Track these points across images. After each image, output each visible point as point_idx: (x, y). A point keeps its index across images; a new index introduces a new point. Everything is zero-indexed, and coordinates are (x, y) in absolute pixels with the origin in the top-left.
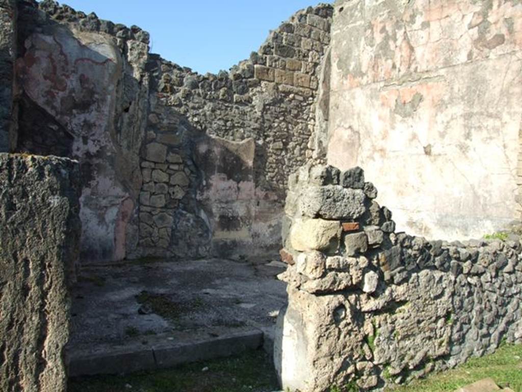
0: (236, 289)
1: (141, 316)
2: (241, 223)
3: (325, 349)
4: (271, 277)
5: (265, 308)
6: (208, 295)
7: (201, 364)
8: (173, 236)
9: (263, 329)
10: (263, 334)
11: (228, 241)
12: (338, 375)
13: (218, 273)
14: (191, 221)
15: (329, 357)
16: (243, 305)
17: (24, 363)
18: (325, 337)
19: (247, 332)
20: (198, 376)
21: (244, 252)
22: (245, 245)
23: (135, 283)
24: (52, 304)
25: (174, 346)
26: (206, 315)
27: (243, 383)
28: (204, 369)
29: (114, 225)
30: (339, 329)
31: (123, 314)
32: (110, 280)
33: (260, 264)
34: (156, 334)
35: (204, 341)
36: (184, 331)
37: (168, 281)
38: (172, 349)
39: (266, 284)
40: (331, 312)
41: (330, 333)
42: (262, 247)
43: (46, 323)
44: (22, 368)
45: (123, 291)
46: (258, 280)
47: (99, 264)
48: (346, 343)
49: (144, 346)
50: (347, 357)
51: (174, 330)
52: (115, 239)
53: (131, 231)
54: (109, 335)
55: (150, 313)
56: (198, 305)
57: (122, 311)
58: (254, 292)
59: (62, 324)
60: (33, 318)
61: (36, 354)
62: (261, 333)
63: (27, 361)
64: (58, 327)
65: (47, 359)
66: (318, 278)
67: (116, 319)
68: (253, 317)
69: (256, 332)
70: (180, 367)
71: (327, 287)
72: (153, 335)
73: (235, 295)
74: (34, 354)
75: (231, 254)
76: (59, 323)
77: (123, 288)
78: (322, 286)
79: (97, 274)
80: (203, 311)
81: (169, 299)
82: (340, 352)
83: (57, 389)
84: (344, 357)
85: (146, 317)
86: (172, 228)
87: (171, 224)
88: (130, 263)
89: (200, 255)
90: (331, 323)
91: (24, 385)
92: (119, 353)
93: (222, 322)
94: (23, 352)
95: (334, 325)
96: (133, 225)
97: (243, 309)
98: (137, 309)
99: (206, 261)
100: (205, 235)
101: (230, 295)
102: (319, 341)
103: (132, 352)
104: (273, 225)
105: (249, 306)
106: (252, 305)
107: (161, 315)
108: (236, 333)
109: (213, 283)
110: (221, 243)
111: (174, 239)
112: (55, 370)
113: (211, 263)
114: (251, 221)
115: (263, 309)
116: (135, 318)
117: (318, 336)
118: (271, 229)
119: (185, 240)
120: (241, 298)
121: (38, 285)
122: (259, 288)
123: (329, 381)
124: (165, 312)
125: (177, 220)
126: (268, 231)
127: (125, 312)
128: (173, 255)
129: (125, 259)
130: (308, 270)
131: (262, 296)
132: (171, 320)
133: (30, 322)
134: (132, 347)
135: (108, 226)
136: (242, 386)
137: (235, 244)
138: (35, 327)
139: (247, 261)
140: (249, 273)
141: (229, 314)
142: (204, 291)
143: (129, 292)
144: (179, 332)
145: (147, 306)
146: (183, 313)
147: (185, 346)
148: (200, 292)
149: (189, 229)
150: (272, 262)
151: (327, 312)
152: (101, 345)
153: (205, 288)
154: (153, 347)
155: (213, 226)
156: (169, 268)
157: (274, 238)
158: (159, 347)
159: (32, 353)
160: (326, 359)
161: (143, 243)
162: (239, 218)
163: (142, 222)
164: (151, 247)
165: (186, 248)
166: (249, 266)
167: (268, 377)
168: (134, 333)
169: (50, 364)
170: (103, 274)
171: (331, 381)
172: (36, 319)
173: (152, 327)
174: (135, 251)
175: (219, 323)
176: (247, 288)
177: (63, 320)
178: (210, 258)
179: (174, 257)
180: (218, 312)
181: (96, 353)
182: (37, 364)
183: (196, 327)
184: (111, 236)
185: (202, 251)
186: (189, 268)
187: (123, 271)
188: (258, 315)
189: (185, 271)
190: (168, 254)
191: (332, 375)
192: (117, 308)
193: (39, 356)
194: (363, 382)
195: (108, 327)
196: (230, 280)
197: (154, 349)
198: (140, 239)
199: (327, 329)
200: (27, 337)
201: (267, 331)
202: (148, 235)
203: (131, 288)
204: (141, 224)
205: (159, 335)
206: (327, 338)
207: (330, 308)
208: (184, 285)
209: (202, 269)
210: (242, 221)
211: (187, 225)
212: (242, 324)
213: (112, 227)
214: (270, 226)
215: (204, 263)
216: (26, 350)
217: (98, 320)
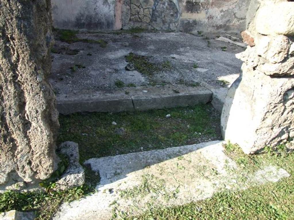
0: (194, 56)
1: (127, 72)
2: (201, 8)
3: (269, 122)
4: (219, 49)
5: (215, 73)
6: (174, 59)
7: (165, 111)
8: (153, 15)
9: (213, 90)
10: (212, 94)
11: (191, 20)
12: (274, 140)
13: (182, 43)
14: (166, 4)
15: (271, 128)
16: (199, 70)
17: (11, 123)
18: (271, 113)
19: (201, 92)
20: (163, 121)
21: (201, 29)
22: (202, 24)
23: (126, 46)
24: (24, 75)
25: (147, 97)
26: (172, 75)
27: (195, 130)
28: (167, 116)
29: (114, 5)
30: (285, 107)
31: (115, 70)
32: (111, 43)
33: (211, 38)
34: (135, 87)
35: (169, 96)
36: (155, 86)
37: (148, 47)
38: (146, 99)
39: (216, 54)
40: (282, 94)
41: (276, 110)
42: (214, 26)
43: (22, 92)
44: (11, 126)
45: (117, 52)
46: (210, 51)
47: (105, 32)
48: (287, 118)
49: (127, 96)
50: (285, 128)
51: (148, 84)
52: (115, 16)
53: (125, 10)
54: (104, 85)
55: (133, 70)
56: (167, 66)
57: (114, 67)
58: (207, 59)
59: (37, 94)
60: (9, 88)
61: (20, 117)
62: (211, 93)
63: (14, 122)
64: (34, 96)
65: (30, 120)
66: (279, 63)
67: (110, 72)
68: (206, 80)
69: (207, 92)
70: (151, 112)
71: (285, 71)
72: (134, 88)
73: (193, 61)
74: (18, 116)
75: (192, 30)
76: (33, 92)
77: (117, 50)
78: (280, 70)
79: (103, 39)
80: (170, 71)
81: (147, 60)
82: (280, 124)
83: (44, 142)
84: (282, 128)
85: (130, 73)
86: (152, 9)
87: (152, 6)
88: (124, 32)
89: (170, 29)
90: (280, 102)
91: (16, 138)
92: (109, 100)
93: (183, 81)
94: (8, 114)
95: (282, 104)
96: (126, 6)
97: (198, 72)
98: (125, 66)
99: (175, 34)
100: (175, 15)
101: (190, 61)
102: (265, 115)
103: (117, 100)
104: (224, 11)
105: (203, 70)
106: (205, 70)
107: (141, 72)
108: (193, 91)
109: (178, 50)
110: (186, 22)
111: (154, 17)
112: (39, 129)
113: (178, 35)
114: (208, 7)
115: (213, 74)
116: (123, 73)
117: (266, 111)
118: (222, 13)
119: (161, 18)
120: (197, 64)
121: (5, 58)
122: (210, 57)
123: (266, 143)
124: (143, 70)
125: (156, 3)
126: (220, 15)
127: (117, 68)
128: (153, 28)
129: (121, 29)
130: (270, 54)
131: (213, 63)
132: (147, 77)
133: (7, 91)
134: (119, 95)
135: (110, 6)
136: (194, 133)
137: (195, 22)
138: (13, 96)
139: (202, 36)
140: (203, 44)
141: (188, 76)
142: (172, 56)
143: (122, 53)
144: (151, 87)
145: (131, 65)
146: (155, 72)
147: (155, 98)
148: (169, 56)
149: (164, 10)
150: (220, 37)
151: (279, 93)
152: (97, 92)
153: (173, 54)
154: (133, 98)
155: (181, 9)
156: (149, 37)
157: (223, 20)
158: (136, 97)
159: (16, 115)
160: (268, 129)
161: (133, 19)
162: (200, 4)
163: (132, 4)
164: (138, 21)
165: (162, 24)
166: (204, 39)
167: (214, 127)
168: (120, 85)
169: (34, 124)
170: (107, 39)
171: (267, 143)
172: (11, 89)
173: (133, 81)
174: (128, 24)
175: (181, 82)
176: (202, 56)
177: (37, 90)
178: (177, 32)
179: (154, 29)
180: (181, 73)
181: (93, 98)
182: (23, 124)
183: (164, 83)
184: (112, 13)
185: (172, 26)
186: (163, 38)
187: (120, 38)
188: (209, 79)
189: (160, 40)
190: (150, 27)
191: (269, 140)
192: (112, 64)
193: (23, 118)
194: (291, 145)
195: (104, 78)
196: (190, 49)
197: (133, 99)
198: (131, 16)
199: (275, 107)
200: (7, 103)
201: (216, 92)
202: (137, 13)
203: (123, 50)
204: (132, 5)
205: (138, 88)
206: (273, 114)
207: (283, 90)
208: (158, 50)
209: (172, 39)
210: (202, 6)
211: (163, 7)
212: (198, 84)
213: (112, 7)
214: (222, 11)
215: (173, 35)
216: (10, 113)
217: (98, 72)
